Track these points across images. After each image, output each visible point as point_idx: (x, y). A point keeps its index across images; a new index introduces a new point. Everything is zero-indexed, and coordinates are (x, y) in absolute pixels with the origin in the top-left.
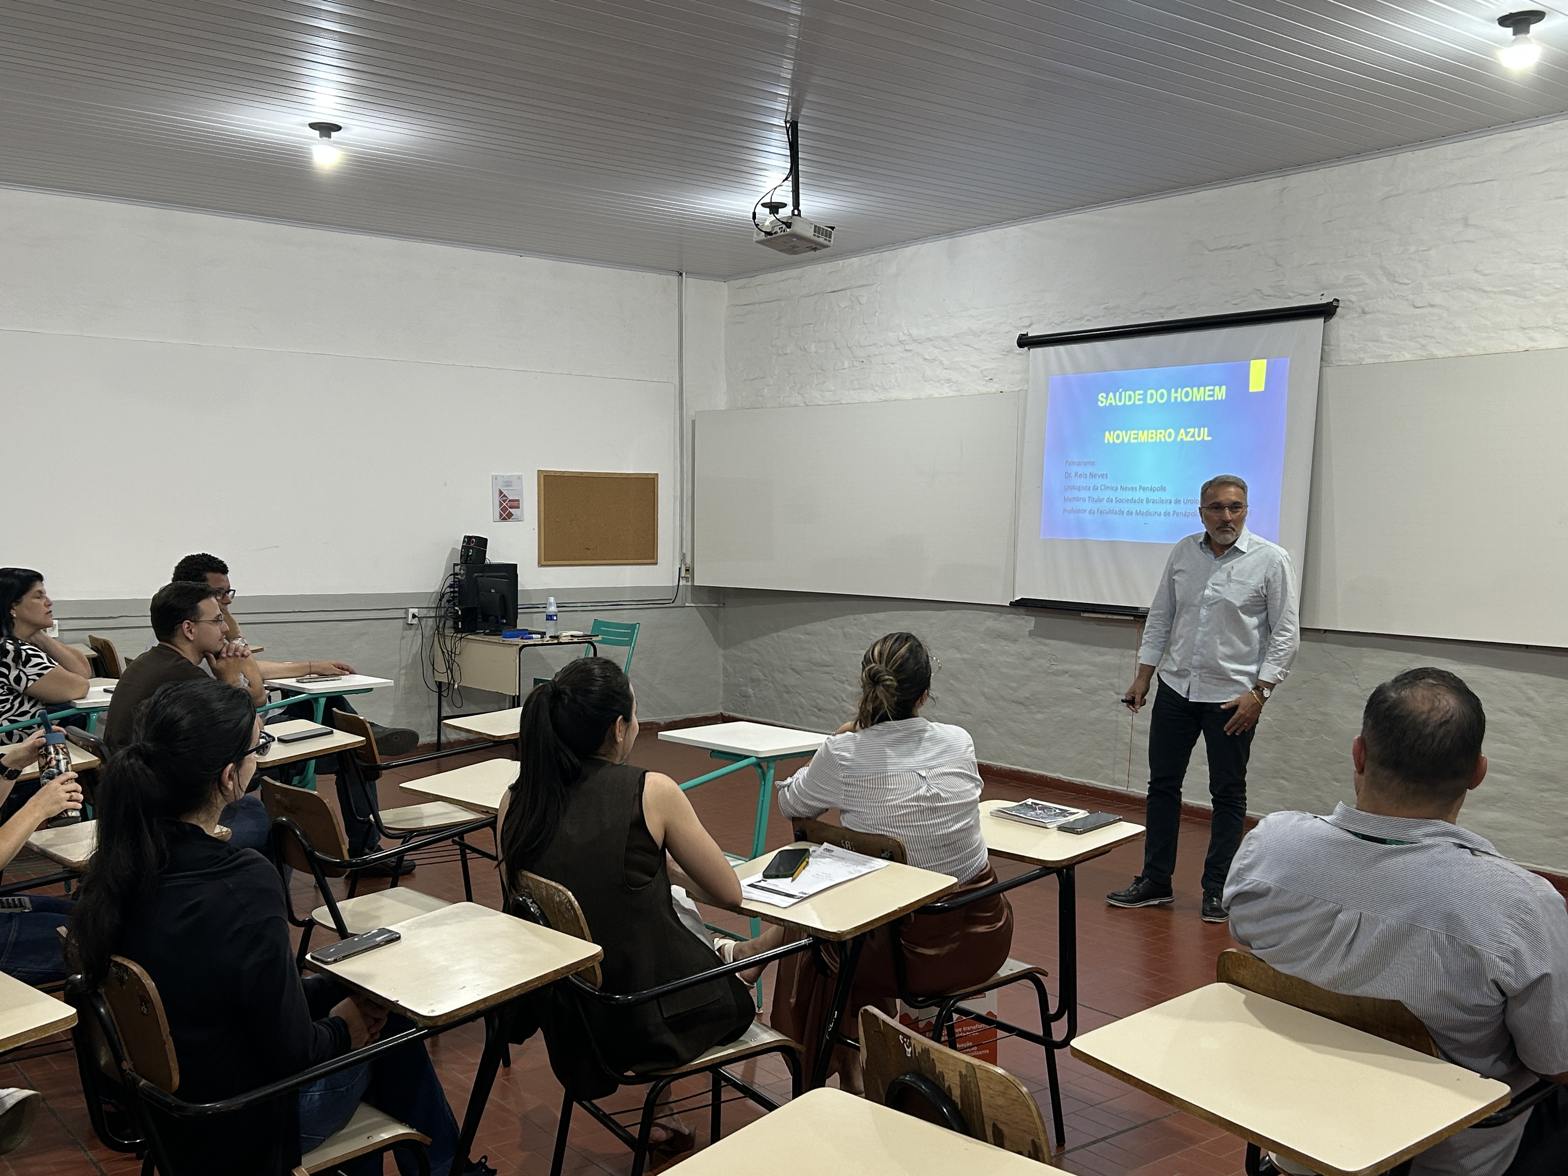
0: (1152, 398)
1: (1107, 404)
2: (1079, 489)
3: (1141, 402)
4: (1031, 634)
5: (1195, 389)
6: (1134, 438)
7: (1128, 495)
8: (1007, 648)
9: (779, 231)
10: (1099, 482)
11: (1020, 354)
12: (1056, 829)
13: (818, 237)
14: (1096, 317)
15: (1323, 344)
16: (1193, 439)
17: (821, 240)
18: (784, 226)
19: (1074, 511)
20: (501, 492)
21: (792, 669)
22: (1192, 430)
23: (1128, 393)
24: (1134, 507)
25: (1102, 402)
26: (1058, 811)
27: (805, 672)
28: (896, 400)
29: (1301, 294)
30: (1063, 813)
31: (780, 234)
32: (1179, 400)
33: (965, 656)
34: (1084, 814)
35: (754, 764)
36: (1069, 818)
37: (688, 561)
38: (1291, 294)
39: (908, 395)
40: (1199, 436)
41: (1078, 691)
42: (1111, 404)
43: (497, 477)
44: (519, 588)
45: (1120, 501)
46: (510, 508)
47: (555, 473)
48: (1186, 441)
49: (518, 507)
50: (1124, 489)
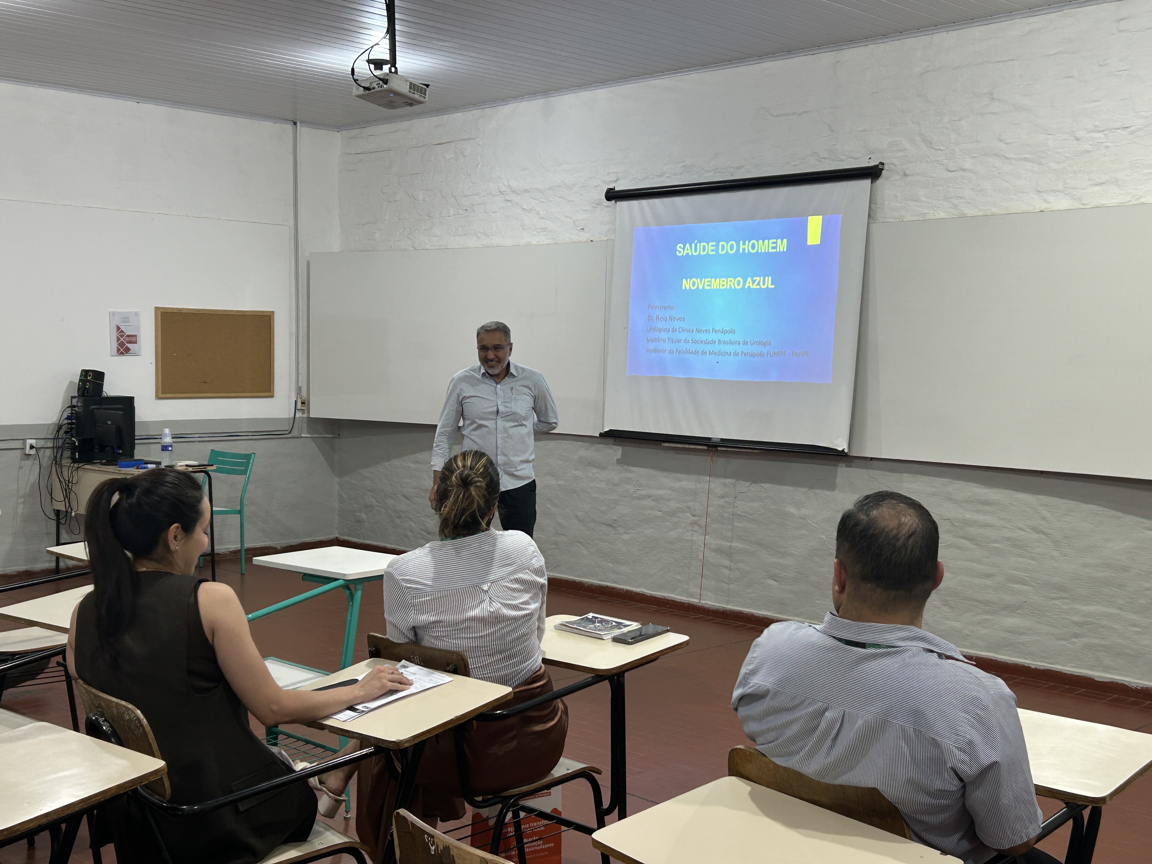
0: (723, 249)
1: (684, 254)
2: (660, 330)
3: (714, 253)
4: (619, 462)
5: (761, 242)
6: (708, 286)
7: (703, 337)
8: (597, 475)
9: (377, 87)
10: (678, 324)
11: (608, 207)
12: (611, 640)
13: (414, 93)
14: (675, 175)
15: (870, 203)
16: (758, 287)
17: (416, 96)
18: (381, 82)
19: (656, 351)
20: (118, 328)
22: (758, 279)
23: (702, 244)
24: (708, 348)
25: (680, 252)
26: (614, 624)
28: (498, 246)
29: (852, 157)
30: (619, 625)
31: (377, 89)
32: (746, 251)
33: (560, 482)
34: (637, 626)
35: (342, 586)
36: (624, 629)
37: (304, 394)
38: (843, 157)
39: (508, 242)
40: (764, 284)
41: (659, 514)
42: (687, 254)
43: (113, 313)
44: (136, 420)
45: (694, 342)
46: (128, 343)
47: (173, 310)
48: (753, 288)
49: (136, 343)
50: (699, 331)
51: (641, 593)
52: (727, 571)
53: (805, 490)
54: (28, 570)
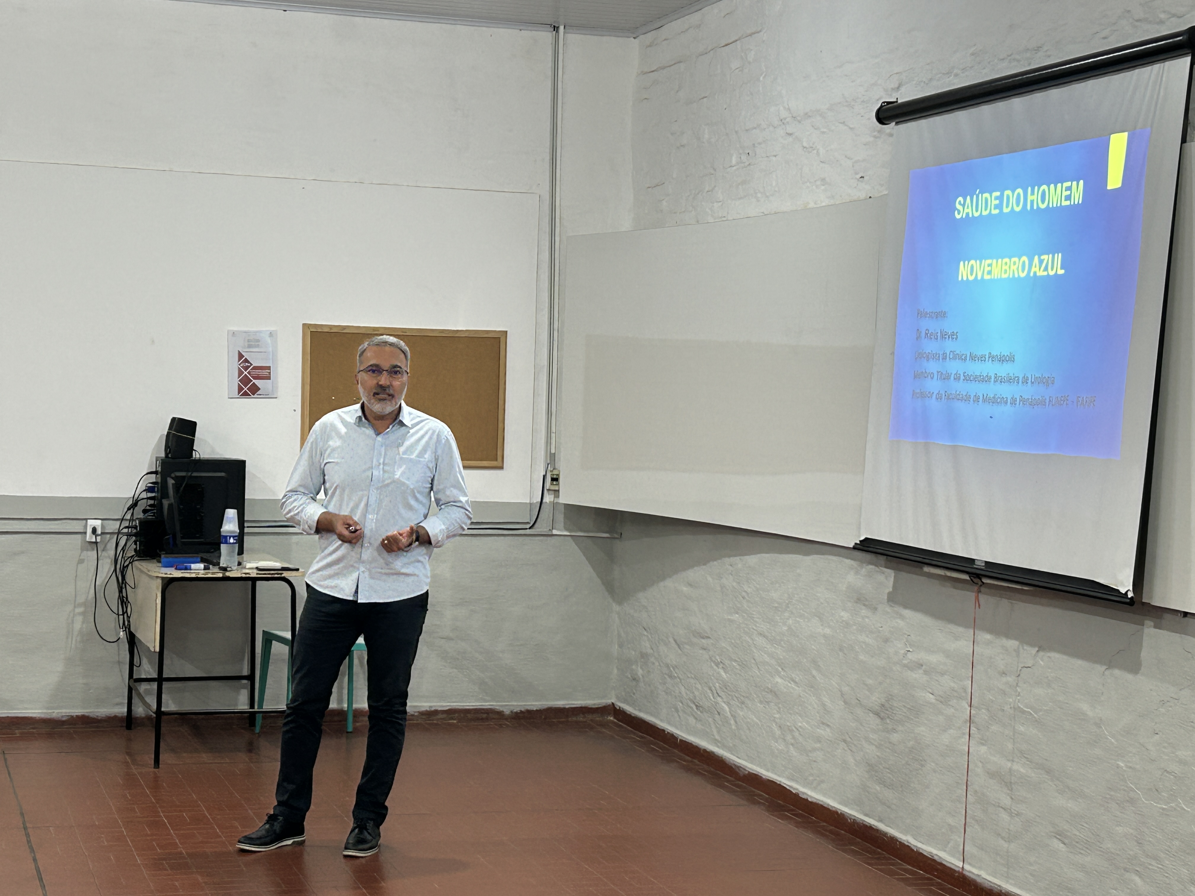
0: (1008, 204)
1: (963, 216)
2: (928, 358)
3: (997, 212)
4: (892, 599)
5: (1052, 187)
6: (987, 273)
7: (977, 368)
8: (866, 620)
10: (949, 346)
16: (1045, 273)
20: (241, 356)
21: (675, 641)
22: (1045, 258)
23: (985, 196)
24: (981, 390)
25: (959, 212)
27: (687, 647)
28: (776, 213)
32: (1035, 207)
33: (828, 631)
37: (557, 464)
38: (1162, 16)
40: (1052, 268)
42: (968, 214)
43: (234, 333)
44: (247, 497)
45: (968, 378)
46: (255, 378)
47: (331, 329)
48: (1039, 276)
49: (269, 378)
50: (973, 358)
51: (907, 844)
52: (1005, 816)
53: (1101, 668)
54: (87, 714)
